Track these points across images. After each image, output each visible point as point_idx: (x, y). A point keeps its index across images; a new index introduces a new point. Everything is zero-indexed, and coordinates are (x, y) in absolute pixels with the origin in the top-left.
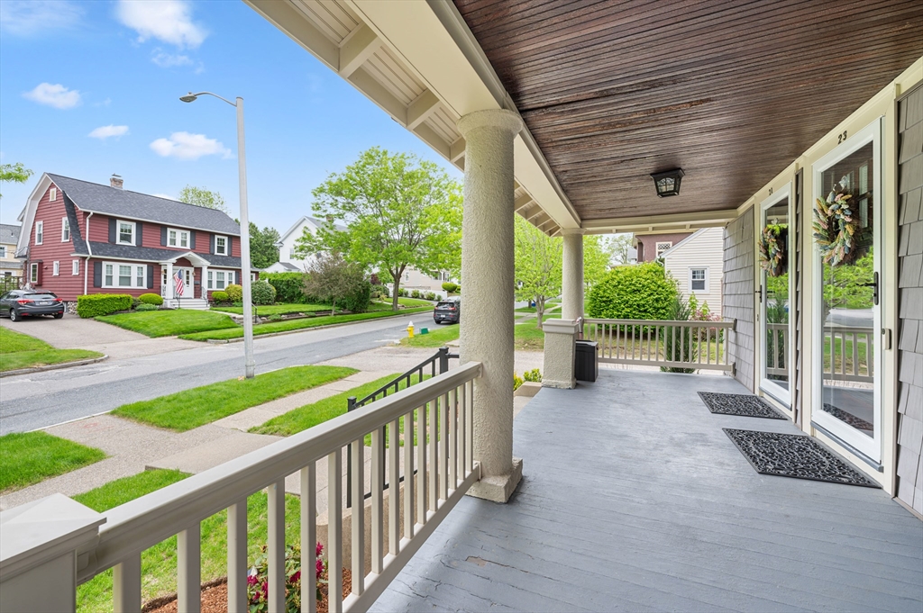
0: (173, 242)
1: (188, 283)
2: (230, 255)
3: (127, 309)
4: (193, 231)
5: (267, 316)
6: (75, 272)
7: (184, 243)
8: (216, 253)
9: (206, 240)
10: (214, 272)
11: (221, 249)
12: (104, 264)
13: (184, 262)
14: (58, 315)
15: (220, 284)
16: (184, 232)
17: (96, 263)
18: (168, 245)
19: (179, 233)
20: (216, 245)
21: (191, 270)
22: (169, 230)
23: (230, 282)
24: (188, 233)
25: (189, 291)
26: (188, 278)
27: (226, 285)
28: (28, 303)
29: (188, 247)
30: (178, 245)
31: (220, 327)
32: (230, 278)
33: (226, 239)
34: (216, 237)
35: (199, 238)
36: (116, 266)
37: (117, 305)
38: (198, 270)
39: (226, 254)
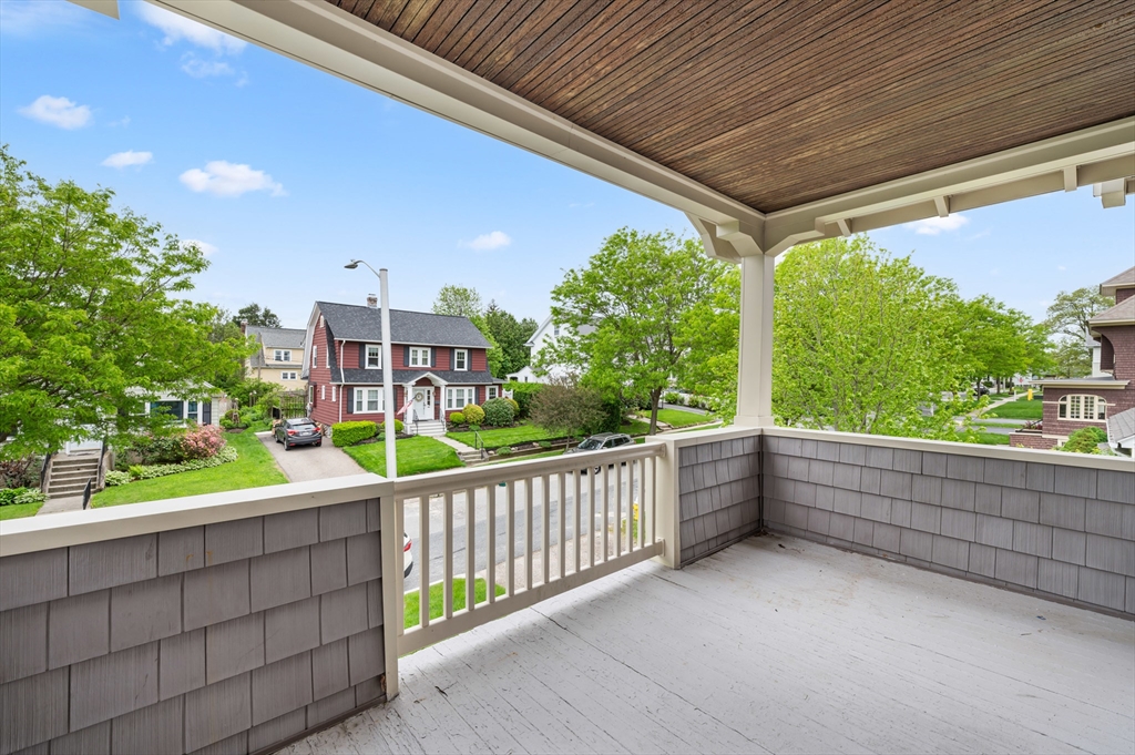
0: (415, 361)
1: (429, 403)
2: (469, 370)
3: (370, 438)
4: (433, 348)
5: (495, 449)
6: (334, 400)
7: (425, 361)
8: (456, 369)
9: (446, 355)
10: (454, 389)
11: (461, 365)
12: (356, 389)
13: (426, 382)
14: (318, 444)
15: (460, 402)
16: (425, 349)
17: (349, 389)
18: (411, 365)
19: (420, 351)
20: (456, 360)
21: (432, 389)
22: (411, 349)
23: (470, 400)
24: (429, 350)
25: (429, 413)
26: (429, 398)
27: (466, 403)
28: (295, 434)
29: (429, 366)
30: (420, 364)
31: (443, 465)
32: (470, 395)
33: (466, 352)
34: (456, 351)
35: (439, 355)
36: (365, 391)
37: (362, 435)
38: (438, 389)
39: (465, 369)
